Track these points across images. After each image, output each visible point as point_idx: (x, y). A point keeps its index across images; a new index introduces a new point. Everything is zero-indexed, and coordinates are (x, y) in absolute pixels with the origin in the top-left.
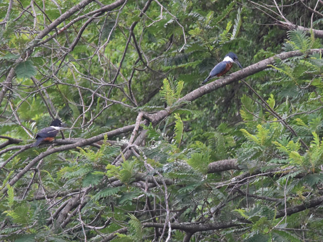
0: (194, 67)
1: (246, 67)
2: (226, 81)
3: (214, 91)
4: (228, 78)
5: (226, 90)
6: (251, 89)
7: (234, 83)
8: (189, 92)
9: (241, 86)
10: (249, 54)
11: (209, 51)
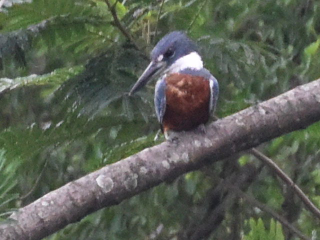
0: (48, 96)
1: (271, 92)
2: (185, 157)
3: (134, 200)
4: (197, 144)
5: (182, 195)
6: (293, 191)
7: (219, 166)
8: (25, 203)
9: (250, 180)
10: (286, 41)
11: (116, 23)
